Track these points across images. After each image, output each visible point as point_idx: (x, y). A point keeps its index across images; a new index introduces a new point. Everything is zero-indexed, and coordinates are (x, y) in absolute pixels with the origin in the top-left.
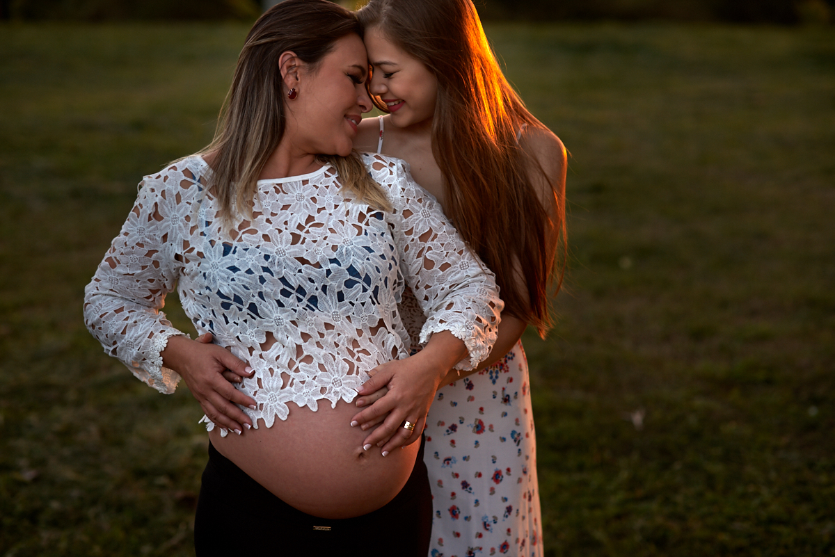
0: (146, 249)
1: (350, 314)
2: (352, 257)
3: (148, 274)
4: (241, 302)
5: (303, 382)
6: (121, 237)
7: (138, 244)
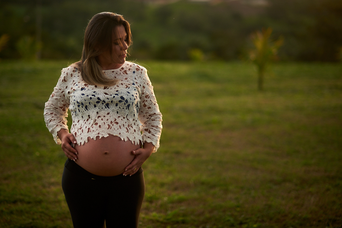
0: (61, 91)
1: (118, 111)
2: (123, 94)
3: (62, 99)
4: (83, 105)
5: (93, 131)
6: (56, 87)
7: (59, 89)
